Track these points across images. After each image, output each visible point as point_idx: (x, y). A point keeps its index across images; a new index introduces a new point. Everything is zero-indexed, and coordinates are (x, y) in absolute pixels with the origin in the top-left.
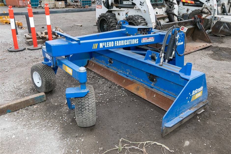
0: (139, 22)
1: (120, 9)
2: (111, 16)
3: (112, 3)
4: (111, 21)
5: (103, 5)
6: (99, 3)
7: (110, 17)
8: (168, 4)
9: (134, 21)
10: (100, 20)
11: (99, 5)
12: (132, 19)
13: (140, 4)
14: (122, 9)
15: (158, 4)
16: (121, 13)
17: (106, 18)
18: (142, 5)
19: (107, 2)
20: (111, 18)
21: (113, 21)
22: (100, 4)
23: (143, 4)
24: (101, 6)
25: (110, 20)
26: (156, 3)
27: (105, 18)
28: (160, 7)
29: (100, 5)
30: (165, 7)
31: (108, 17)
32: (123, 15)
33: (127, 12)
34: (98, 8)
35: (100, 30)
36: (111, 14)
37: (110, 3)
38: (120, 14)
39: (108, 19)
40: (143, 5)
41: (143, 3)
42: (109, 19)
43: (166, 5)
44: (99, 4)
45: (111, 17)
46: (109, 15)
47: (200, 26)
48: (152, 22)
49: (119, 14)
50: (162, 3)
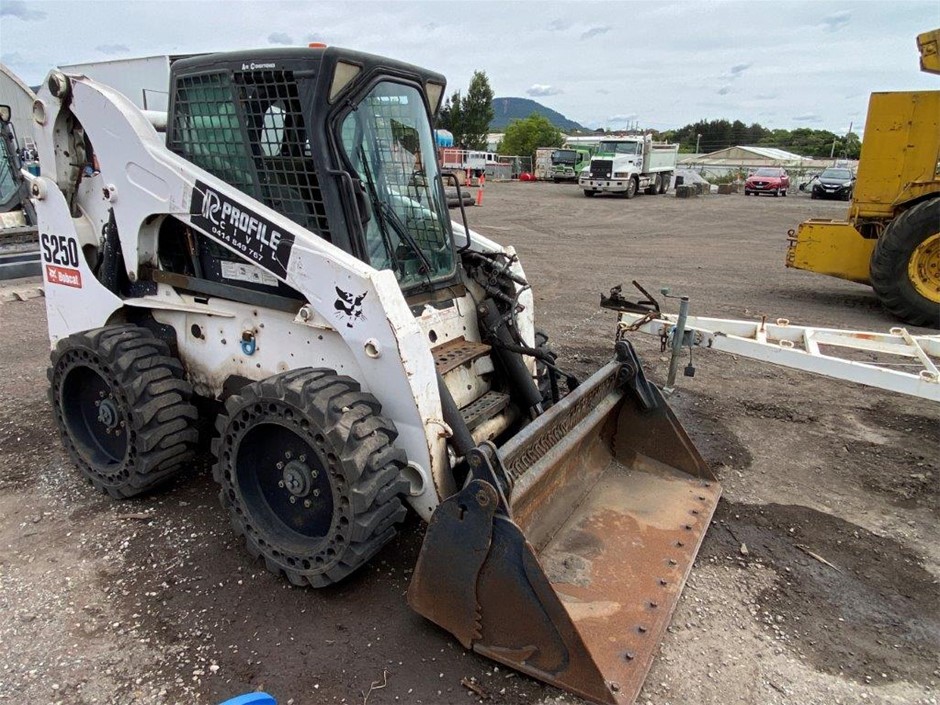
0: (345, 434)
1: (206, 302)
2: (140, 353)
3: (145, 267)
4: (139, 393)
5: (84, 267)
6: (61, 255)
7: (136, 360)
8: (482, 278)
9: (305, 422)
10: (67, 370)
11: (62, 266)
12: (289, 411)
13: (339, 305)
14: (214, 306)
15: (433, 284)
16: (210, 328)
17: (106, 370)
18: (348, 312)
19: (115, 255)
20: (142, 370)
21: (157, 388)
22: (66, 263)
23: (357, 308)
24: (78, 273)
25: (137, 383)
26: (427, 281)
27: (95, 367)
28: (444, 295)
29: (70, 267)
30: (464, 296)
31: (117, 366)
32: (224, 342)
33: (249, 328)
34: (57, 281)
35: (68, 430)
36: (140, 342)
37: (132, 266)
38: (203, 332)
39: (119, 378)
40: (358, 314)
41: (358, 301)
42: (131, 373)
43: (470, 285)
44: (58, 257)
45: (139, 365)
46: (128, 344)
47: (648, 395)
48: (424, 419)
49: (197, 332)
50: (452, 275)
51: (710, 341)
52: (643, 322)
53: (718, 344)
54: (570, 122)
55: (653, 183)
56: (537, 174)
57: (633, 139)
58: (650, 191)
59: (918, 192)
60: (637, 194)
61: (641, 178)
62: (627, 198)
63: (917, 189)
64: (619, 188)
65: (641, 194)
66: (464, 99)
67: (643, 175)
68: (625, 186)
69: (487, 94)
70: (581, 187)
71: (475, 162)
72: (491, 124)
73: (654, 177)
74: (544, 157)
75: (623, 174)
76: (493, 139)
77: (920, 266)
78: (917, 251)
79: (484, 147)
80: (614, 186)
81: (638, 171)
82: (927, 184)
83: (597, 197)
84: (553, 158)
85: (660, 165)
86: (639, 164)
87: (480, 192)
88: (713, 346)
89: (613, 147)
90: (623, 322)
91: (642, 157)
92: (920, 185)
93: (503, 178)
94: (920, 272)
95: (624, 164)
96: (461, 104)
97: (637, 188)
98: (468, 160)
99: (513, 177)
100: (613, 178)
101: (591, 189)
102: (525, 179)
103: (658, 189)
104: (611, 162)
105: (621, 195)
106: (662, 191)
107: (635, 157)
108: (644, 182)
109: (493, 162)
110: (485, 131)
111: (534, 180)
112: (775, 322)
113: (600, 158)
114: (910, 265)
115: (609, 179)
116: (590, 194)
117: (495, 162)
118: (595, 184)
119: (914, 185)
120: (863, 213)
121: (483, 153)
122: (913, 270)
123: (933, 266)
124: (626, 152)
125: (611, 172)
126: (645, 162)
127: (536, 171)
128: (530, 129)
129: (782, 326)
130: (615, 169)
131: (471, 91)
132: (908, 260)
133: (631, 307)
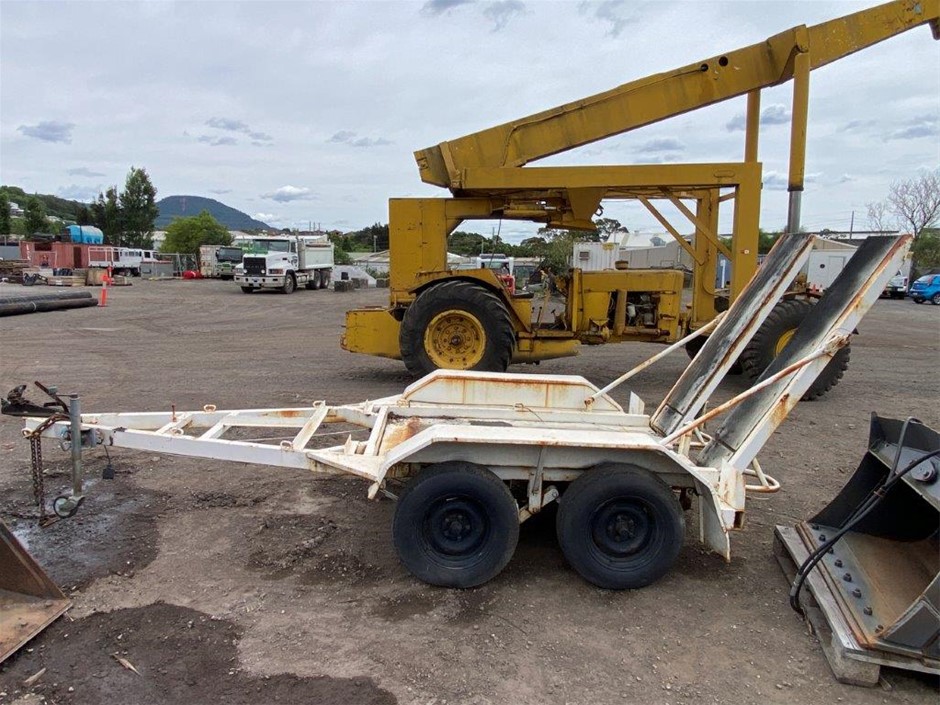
51: (111, 439)
52: (46, 426)
53: (120, 441)
54: (255, 221)
55: (312, 278)
56: (203, 272)
57: (285, 238)
58: (311, 286)
59: (425, 280)
60: (296, 289)
61: (297, 274)
62: (285, 293)
63: (423, 277)
64: (276, 284)
65: (301, 289)
66: (122, 195)
67: (300, 271)
68: (281, 282)
69: (150, 191)
70: (237, 284)
71: (130, 258)
72: (155, 221)
73: (313, 274)
74: (208, 254)
75: (278, 271)
76: (159, 236)
77: (435, 342)
78: (428, 330)
79: (148, 245)
80: (269, 281)
81: (294, 267)
82: (430, 273)
83: (255, 293)
84: (217, 255)
85: (317, 262)
86: (294, 261)
87: (104, 291)
88: (115, 444)
89: (266, 244)
90: (26, 429)
91: (296, 255)
92: (425, 274)
93: (163, 276)
94: (435, 348)
95: (277, 261)
96: (118, 201)
97: (295, 284)
98: (120, 258)
99: (175, 275)
100: (267, 274)
101: (247, 285)
102: (191, 277)
103: (318, 285)
104: (264, 259)
105: (280, 291)
106: (322, 286)
107: (289, 255)
108: (301, 278)
109: (152, 259)
110: (151, 228)
111: (201, 277)
112: (203, 410)
113: (252, 256)
114: (425, 341)
115: (264, 275)
116: (248, 290)
117: (155, 260)
118: (251, 280)
119: (421, 274)
120: (400, 300)
121: (138, 250)
122: (428, 345)
123: (445, 341)
124: (279, 250)
125: (265, 269)
126: (300, 259)
127: (203, 269)
128: (193, 226)
129: (209, 412)
130: (269, 266)
131: (128, 188)
132: (423, 338)
133: (35, 410)
